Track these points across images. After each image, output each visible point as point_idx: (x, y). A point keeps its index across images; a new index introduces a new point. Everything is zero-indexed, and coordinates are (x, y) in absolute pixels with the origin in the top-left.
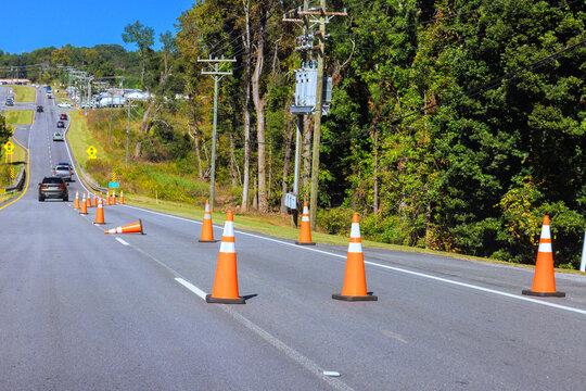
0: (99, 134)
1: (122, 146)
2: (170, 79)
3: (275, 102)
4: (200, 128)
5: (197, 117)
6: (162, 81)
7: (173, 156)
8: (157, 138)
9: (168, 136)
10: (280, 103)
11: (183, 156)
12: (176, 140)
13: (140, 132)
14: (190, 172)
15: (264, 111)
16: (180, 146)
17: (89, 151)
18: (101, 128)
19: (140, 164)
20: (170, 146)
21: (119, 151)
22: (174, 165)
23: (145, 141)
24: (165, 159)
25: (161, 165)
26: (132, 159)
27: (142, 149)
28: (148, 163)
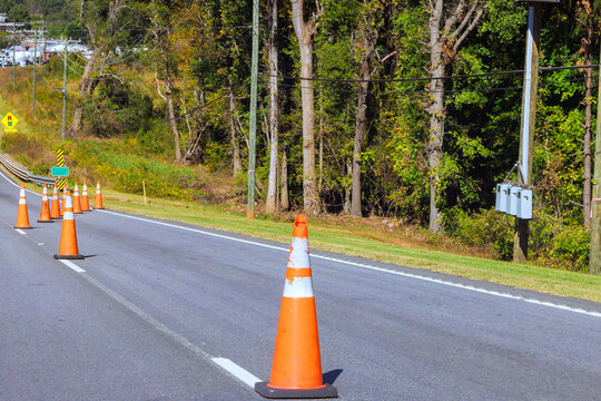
0: (16, 98)
1: (52, 115)
2: (124, 12)
3: (334, 27)
4: (177, 85)
5: (171, 68)
6: (112, 16)
7: (131, 128)
8: (104, 103)
9: (122, 98)
10: (344, 28)
11: (147, 128)
12: (135, 104)
13: (79, 94)
14: (160, 150)
15: (313, 42)
16: (140, 112)
17: (5, 121)
18: (18, 90)
19: (81, 140)
20: (125, 114)
21: (48, 122)
22: (134, 141)
23: (88, 106)
24: (118, 132)
25: (114, 141)
26: (70, 134)
27: (83, 118)
28: (93, 139)
